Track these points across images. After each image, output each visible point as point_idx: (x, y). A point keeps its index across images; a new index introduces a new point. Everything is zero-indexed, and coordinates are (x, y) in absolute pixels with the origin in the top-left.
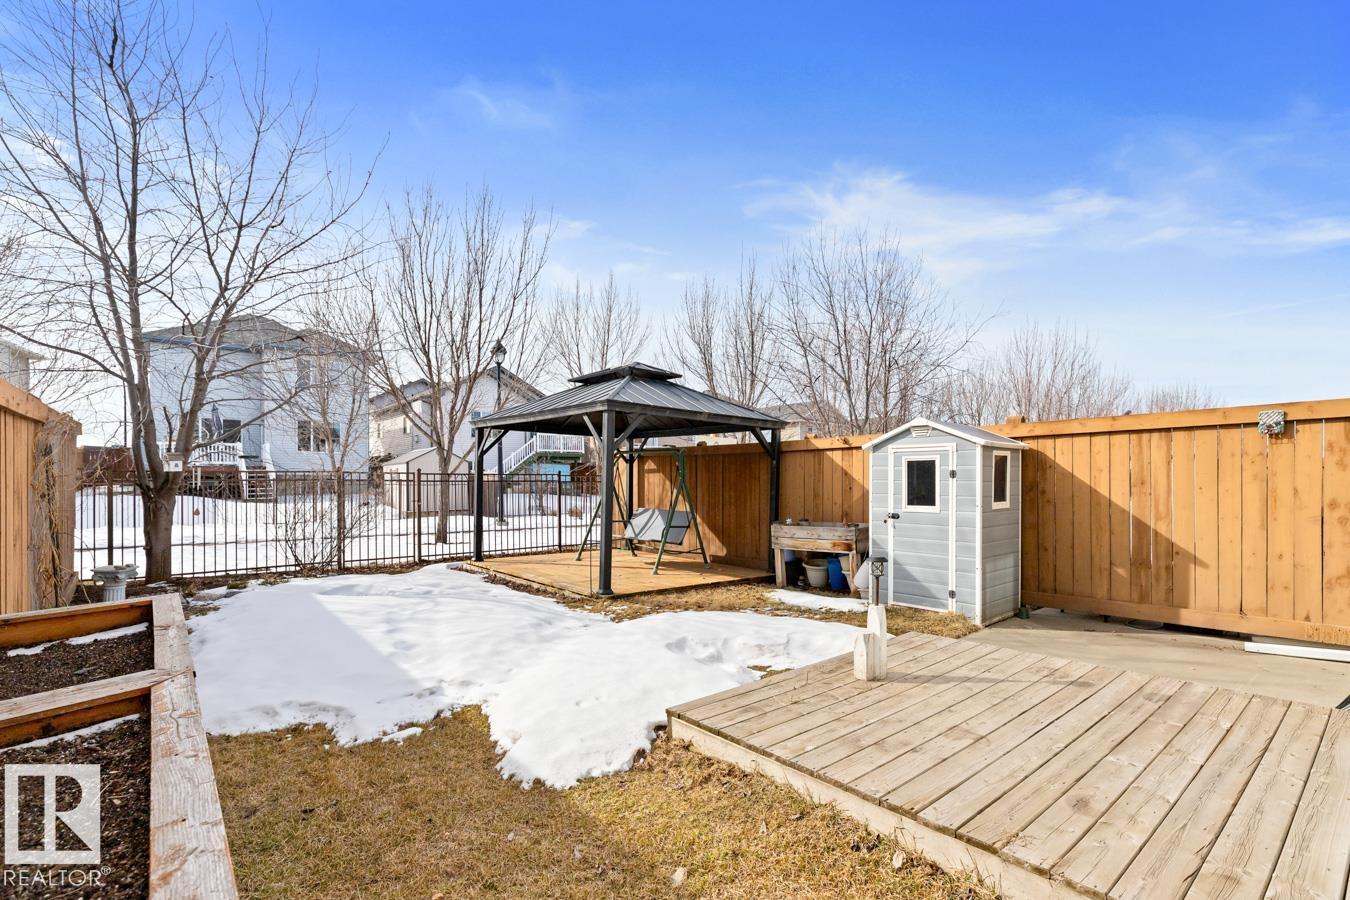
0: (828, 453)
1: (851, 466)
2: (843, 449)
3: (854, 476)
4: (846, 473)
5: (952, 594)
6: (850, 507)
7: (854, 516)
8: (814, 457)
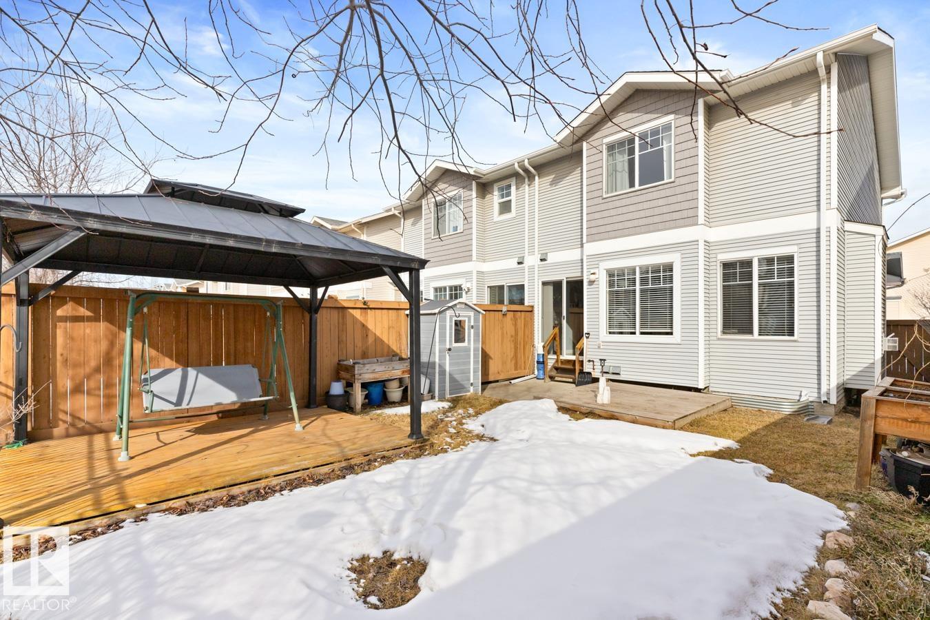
0: (350, 310)
1: (367, 321)
2: (361, 308)
3: (369, 327)
4: (364, 325)
5: (472, 384)
6: (367, 348)
7: (369, 354)
8: (339, 313)
